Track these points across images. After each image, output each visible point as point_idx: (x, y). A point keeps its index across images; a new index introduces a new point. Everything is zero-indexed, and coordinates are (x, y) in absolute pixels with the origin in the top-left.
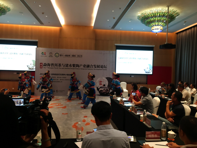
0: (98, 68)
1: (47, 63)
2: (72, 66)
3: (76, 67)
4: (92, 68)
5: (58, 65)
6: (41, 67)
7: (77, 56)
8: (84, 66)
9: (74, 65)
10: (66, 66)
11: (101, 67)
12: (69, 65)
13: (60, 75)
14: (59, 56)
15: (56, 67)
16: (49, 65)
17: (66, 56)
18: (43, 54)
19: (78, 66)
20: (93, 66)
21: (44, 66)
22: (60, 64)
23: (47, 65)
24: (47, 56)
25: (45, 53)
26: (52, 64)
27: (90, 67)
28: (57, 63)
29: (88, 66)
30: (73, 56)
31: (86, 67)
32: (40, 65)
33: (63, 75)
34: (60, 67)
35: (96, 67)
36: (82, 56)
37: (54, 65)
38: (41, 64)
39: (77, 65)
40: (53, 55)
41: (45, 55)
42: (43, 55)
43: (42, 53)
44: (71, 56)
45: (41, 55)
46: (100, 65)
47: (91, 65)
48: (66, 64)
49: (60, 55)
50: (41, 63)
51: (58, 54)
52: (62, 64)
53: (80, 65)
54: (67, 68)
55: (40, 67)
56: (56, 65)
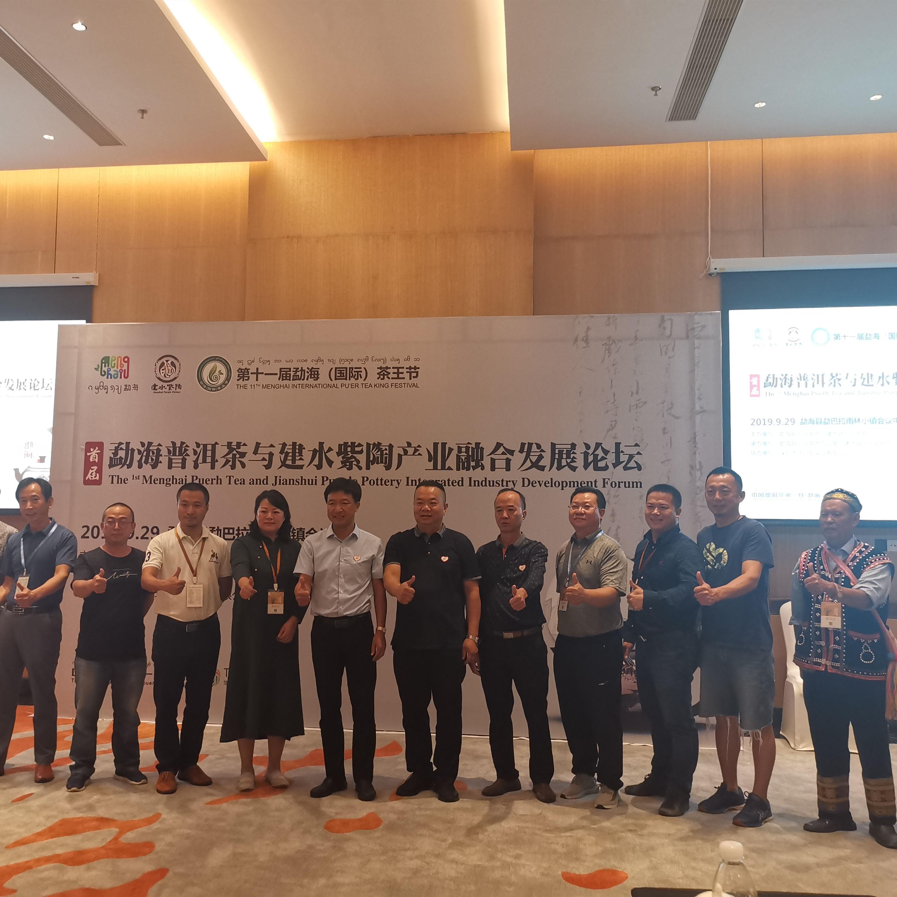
0: (560, 468)
1: (135, 445)
2: (332, 455)
3: (363, 464)
4: (508, 468)
5: (221, 451)
6: (92, 475)
7: (373, 370)
8: (439, 455)
9: (348, 453)
10: (284, 464)
11: (586, 466)
12: (307, 455)
15: (204, 470)
16: (150, 455)
17: (284, 374)
19: (381, 455)
20: (518, 459)
21: (111, 466)
22: (239, 445)
23: (137, 457)
24: (136, 387)
25: (127, 360)
26: (178, 450)
27: (487, 462)
28: (210, 441)
29: (472, 457)
30: (342, 374)
31: (452, 462)
32: (87, 458)
34: (238, 473)
35: (546, 461)
37: (190, 452)
38: (94, 454)
39: (378, 446)
40: (187, 376)
42: (109, 382)
44: (324, 378)
45: (97, 378)
46: (573, 446)
47: (499, 445)
48: (284, 445)
49: (235, 375)
51: (220, 367)
52: (249, 449)
53: (396, 451)
54: (295, 474)
55: (86, 474)
56: (207, 453)
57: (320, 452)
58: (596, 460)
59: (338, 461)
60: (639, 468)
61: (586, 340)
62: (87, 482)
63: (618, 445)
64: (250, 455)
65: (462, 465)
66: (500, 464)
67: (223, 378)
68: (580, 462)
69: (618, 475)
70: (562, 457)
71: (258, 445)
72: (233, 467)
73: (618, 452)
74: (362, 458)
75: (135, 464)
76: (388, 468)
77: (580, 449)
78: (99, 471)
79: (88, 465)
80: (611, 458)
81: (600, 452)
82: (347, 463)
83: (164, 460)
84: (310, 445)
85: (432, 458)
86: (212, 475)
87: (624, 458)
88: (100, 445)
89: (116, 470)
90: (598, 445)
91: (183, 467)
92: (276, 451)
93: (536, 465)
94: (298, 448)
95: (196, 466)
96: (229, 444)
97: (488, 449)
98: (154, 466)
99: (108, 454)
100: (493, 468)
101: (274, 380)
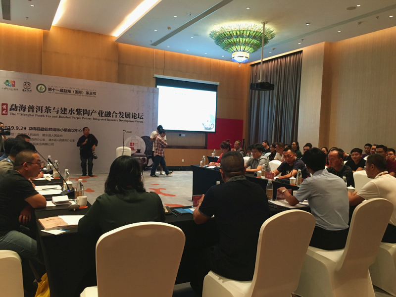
0: (127, 118)
1: (17, 105)
2: (74, 112)
3: (82, 114)
4: (116, 117)
5: (44, 109)
6: (4, 112)
7: (85, 92)
8: (101, 113)
9: (78, 111)
10: (61, 113)
12: (68, 111)
13: (49, 129)
14: (45, 90)
15: (39, 113)
16: (23, 108)
17: (61, 91)
18: (8, 85)
19: (87, 112)
20: (118, 115)
21: (10, 110)
22: (49, 107)
23: (18, 108)
24: (17, 90)
25: (14, 82)
26: (31, 107)
27: (111, 115)
28: (41, 106)
29: (108, 114)
30: (77, 92)
31: (104, 115)
32: (2, 108)
33: (55, 129)
35: (124, 116)
36: (95, 93)
37: (35, 108)
38: (5, 107)
39: (86, 110)
40: (33, 88)
42: (8, 87)
43: (7, 81)
44: (72, 92)
45: (5, 86)
47: (114, 112)
48: (62, 108)
49: (47, 89)
51: (43, 87)
52: (52, 109)
53: (91, 112)
54: (65, 115)
55: (2, 112)
56: (40, 109)
57: (71, 110)
58: (134, 116)
59: (76, 113)
60: (143, 118)
61: (133, 91)
63: (139, 113)
64: (52, 110)
65: (106, 116)
66: (114, 116)
67: (44, 90)
68: (131, 117)
69: (139, 120)
70: (127, 115)
71: (54, 108)
72: (48, 113)
73: (139, 115)
74: (82, 113)
75: (18, 110)
76: (88, 115)
77: (131, 114)
78: (7, 111)
79: (3, 110)
80: (137, 116)
82: (78, 114)
83: (27, 110)
84: (69, 109)
85: (99, 114)
86: (42, 114)
87: (140, 116)
88: (7, 104)
89: (12, 111)
90: (135, 113)
91: (33, 112)
92: (60, 109)
93: (122, 117)
94: (65, 109)
95: (37, 112)
96: (46, 107)
97: (112, 113)
98: (24, 111)
99: (9, 107)
100: (113, 117)
101: (59, 92)
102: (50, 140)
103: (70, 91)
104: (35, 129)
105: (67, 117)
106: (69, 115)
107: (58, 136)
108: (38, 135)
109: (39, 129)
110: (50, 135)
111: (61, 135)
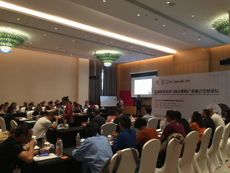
1: (160, 91)
2: (180, 91)
4: (201, 92)
5: (168, 91)
7: (185, 81)
8: (193, 91)
9: (182, 91)
10: (175, 92)
11: (211, 92)
12: (178, 91)
13: (171, 101)
15: (167, 93)
16: (161, 92)
17: (175, 82)
19: (186, 91)
24: (160, 84)
26: (164, 91)
27: (199, 92)
29: (197, 91)
30: (181, 81)
31: (194, 92)
33: (173, 101)
34: (170, 93)
36: (190, 81)
40: (165, 82)
41: (158, 83)
43: (157, 81)
45: (156, 83)
46: (210, 89)
47: (200, 90)
48: (175, 90)
49: (170, 82)
50: (155, 91)
51: (168, 81)
52: (171, 91)
53: (188, 91)
56: (167, 91)
57: (179, 91)
59: (181, 92)
60: (218, 92)
61: (211, 75)
62: (155, 95)
63: (216, 89)
65: (196, 92)
69: (216, 93)
70: (208, 91)
74: (184, 91)
76: (187, 93)
79: (155, 93)
80: (215, 91)
81: (213, 90)
82: (182, 92)
83: (163, 92)
84: (178, 90)
85: (192, 91)
86: (167, 94)
88: (156, 91)
89: (158, 93)
90: (213, 89)
91: (165, 93)
93: (205, 92)
94: (177, 90)
97: (199, 90)
99: (157, 92)
101: (174, 82)
102: (171, 106)
103: (178, 81)
104: (165, 100)
105: (177, 94)
106: (178, 93)
107: (174, 104)
108: (166, 103)
109: (167, 101)
110: (171, 103)
111: (175, 103)
